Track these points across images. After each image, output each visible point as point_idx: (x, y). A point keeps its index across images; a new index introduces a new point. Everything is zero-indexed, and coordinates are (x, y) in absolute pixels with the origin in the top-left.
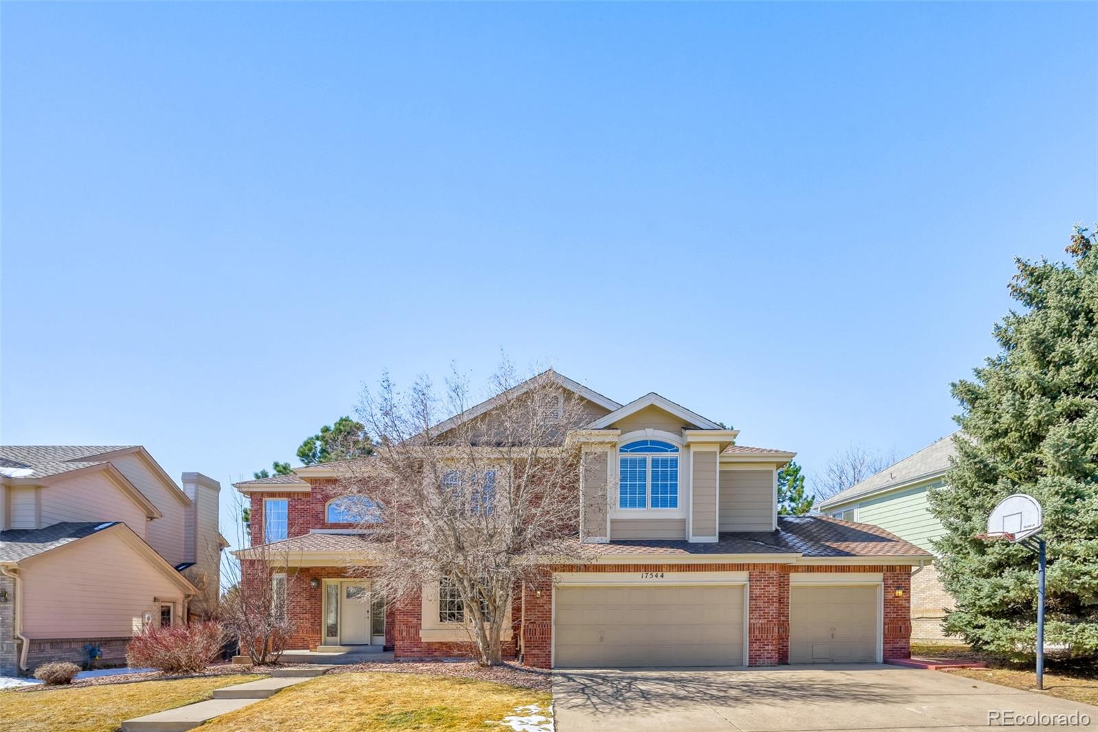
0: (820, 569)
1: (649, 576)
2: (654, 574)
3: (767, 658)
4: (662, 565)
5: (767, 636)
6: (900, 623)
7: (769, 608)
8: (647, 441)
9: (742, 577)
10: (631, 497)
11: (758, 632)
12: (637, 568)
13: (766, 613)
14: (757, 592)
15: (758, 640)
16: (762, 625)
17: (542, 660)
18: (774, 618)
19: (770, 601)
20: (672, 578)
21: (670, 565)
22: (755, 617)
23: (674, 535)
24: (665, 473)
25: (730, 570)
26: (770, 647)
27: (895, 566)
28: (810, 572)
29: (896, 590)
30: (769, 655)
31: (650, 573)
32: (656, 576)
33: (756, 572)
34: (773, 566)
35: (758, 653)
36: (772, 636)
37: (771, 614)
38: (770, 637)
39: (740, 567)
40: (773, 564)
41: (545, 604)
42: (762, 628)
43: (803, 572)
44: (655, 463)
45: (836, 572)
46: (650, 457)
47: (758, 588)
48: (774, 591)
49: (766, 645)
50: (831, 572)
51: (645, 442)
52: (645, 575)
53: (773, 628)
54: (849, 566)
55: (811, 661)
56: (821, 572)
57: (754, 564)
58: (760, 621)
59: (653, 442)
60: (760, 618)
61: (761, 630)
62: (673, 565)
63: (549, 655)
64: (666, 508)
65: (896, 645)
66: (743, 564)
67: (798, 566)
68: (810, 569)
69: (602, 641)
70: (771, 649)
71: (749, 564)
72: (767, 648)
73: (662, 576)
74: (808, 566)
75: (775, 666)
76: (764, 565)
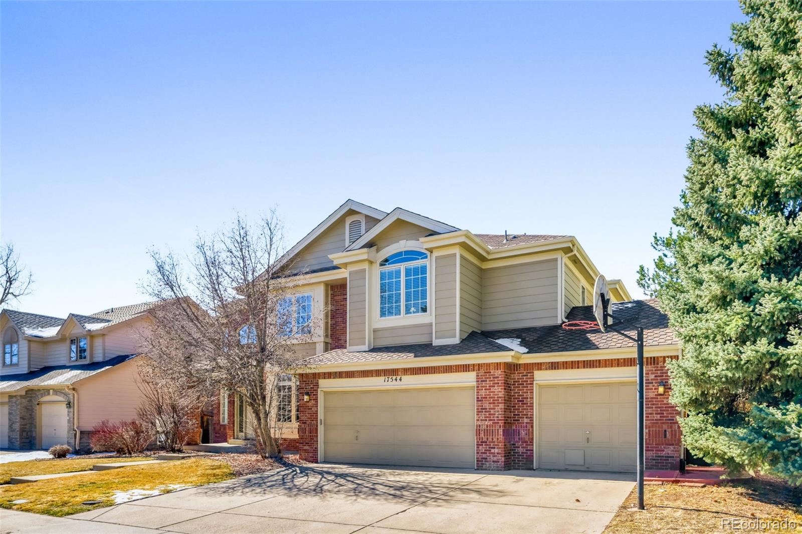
0: (566, 365)
1: (390, 380)
2: (394, 378)
3: (493, 462)
4: (398, 369)
5: (492, 439)
6: (665, 427)
7: (495, 409)
8: (402, 252)
9: (469, 379)
10: (388, 307)
11: (483, 435)
12: (378, 373)
13: (492, 414)
14: (483, 393)
15: (484, 442)
16: (487, 427)
17: (311, 455)
18: (500, 420)
19: (494, 402)
20: (409, 381)
21: (404, 369)
22: (481, 418)
23: (421, 339)
24: (416, 280)
25: (456, 372)
26: (496, 451)
27: (658, 357)
28: (555, 369)
29: (658, 386)
30: (495, 459)
31: (390, 377)
32: (396, 380)
33: (482, 372)
34: (497, 365)
35: (484, 456)
36: (498, 439)
37: (496, 416)
38: (495, 440)
39: (465, 368)
40: (497, 363)
41: (313, 406)
42: (487, 430)
43: (546, 369)
44: (408, 272)
45: (584, 367)
46: (402, 267)
47: (484, 388)
48: (500, 392)
49: (492, 448)
50: (578, 368)
51: (400, 254)
52: (387, 380)
53: (498, 430)
54: (600, 361)
55: (563, 468)
56: (566, 368)
57: (479, 364)
58: (486, 423)
59: (407, 252)
60: (486, 420)
61: (486, 432)
62: (406, 369)
63: (316, 450)
64: (418, 314)
65: (660, 454)
66: (469, 365)
67: (541, 363)
68: (554, 366)
69: (357, 440)
70: (498, 452)
71: (474, 365)
72: (493, 451)
73: (401, 380)
74: (552, 363)
75: (501, 470)
76: (488, 365)
